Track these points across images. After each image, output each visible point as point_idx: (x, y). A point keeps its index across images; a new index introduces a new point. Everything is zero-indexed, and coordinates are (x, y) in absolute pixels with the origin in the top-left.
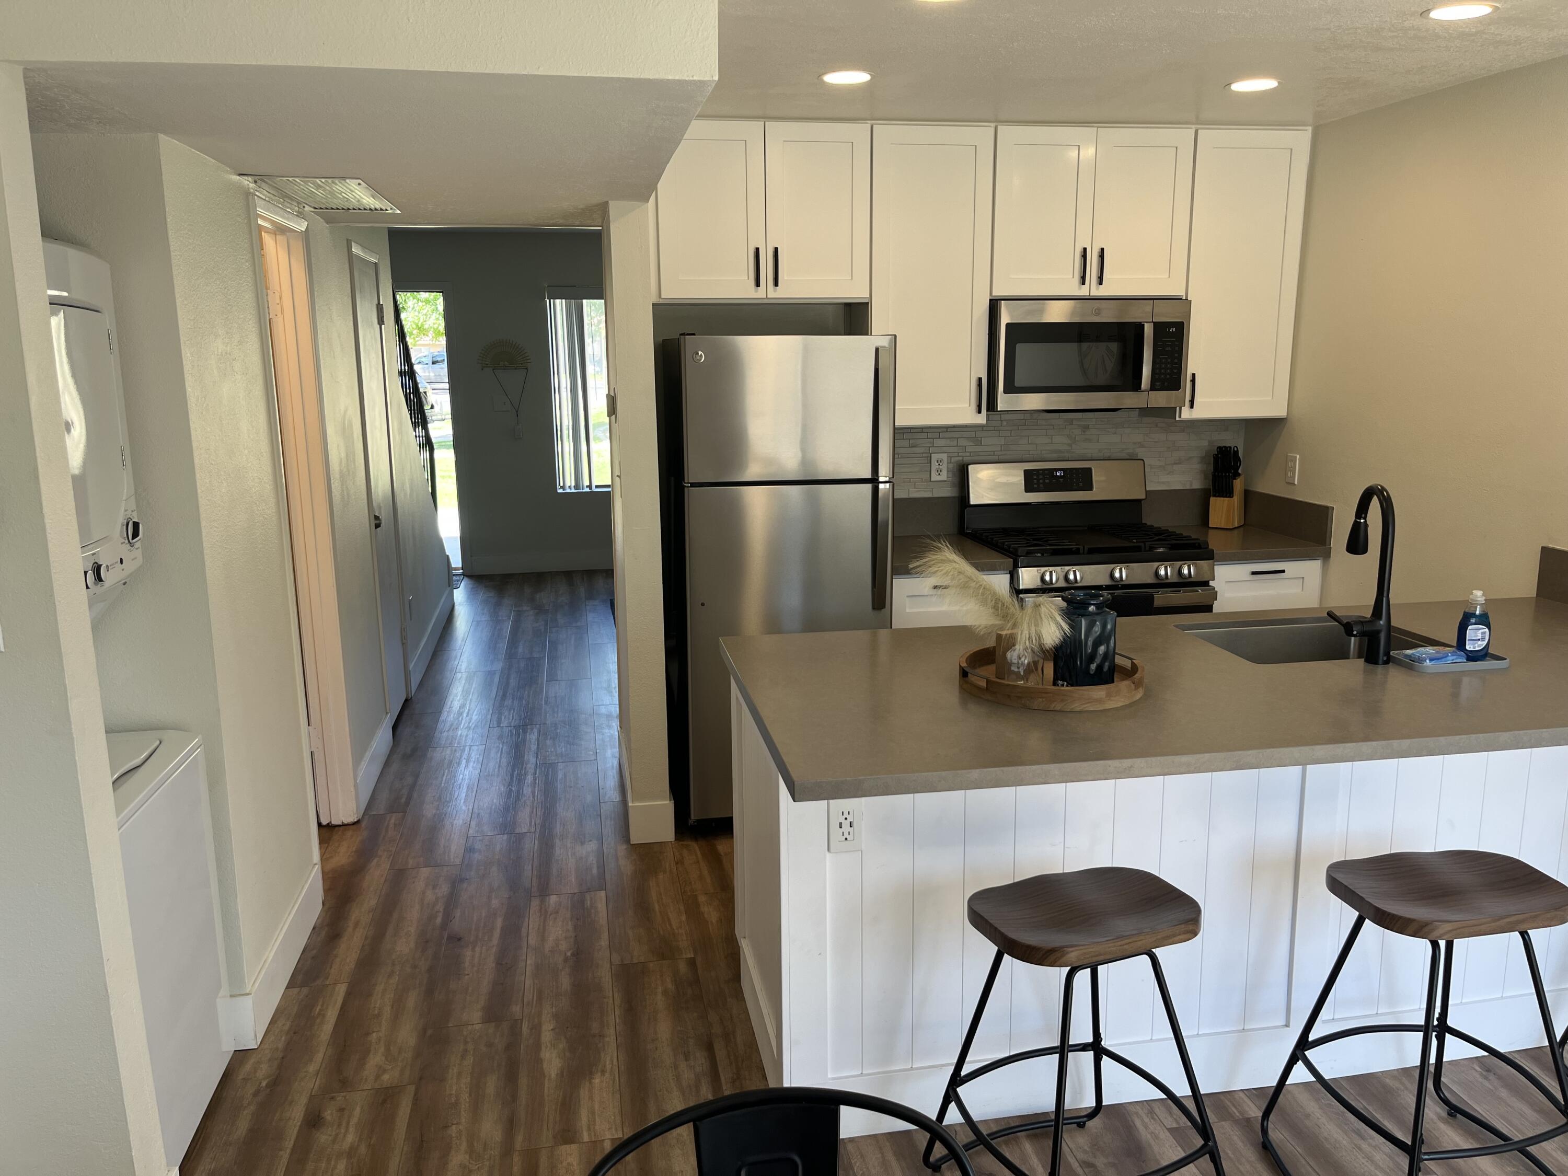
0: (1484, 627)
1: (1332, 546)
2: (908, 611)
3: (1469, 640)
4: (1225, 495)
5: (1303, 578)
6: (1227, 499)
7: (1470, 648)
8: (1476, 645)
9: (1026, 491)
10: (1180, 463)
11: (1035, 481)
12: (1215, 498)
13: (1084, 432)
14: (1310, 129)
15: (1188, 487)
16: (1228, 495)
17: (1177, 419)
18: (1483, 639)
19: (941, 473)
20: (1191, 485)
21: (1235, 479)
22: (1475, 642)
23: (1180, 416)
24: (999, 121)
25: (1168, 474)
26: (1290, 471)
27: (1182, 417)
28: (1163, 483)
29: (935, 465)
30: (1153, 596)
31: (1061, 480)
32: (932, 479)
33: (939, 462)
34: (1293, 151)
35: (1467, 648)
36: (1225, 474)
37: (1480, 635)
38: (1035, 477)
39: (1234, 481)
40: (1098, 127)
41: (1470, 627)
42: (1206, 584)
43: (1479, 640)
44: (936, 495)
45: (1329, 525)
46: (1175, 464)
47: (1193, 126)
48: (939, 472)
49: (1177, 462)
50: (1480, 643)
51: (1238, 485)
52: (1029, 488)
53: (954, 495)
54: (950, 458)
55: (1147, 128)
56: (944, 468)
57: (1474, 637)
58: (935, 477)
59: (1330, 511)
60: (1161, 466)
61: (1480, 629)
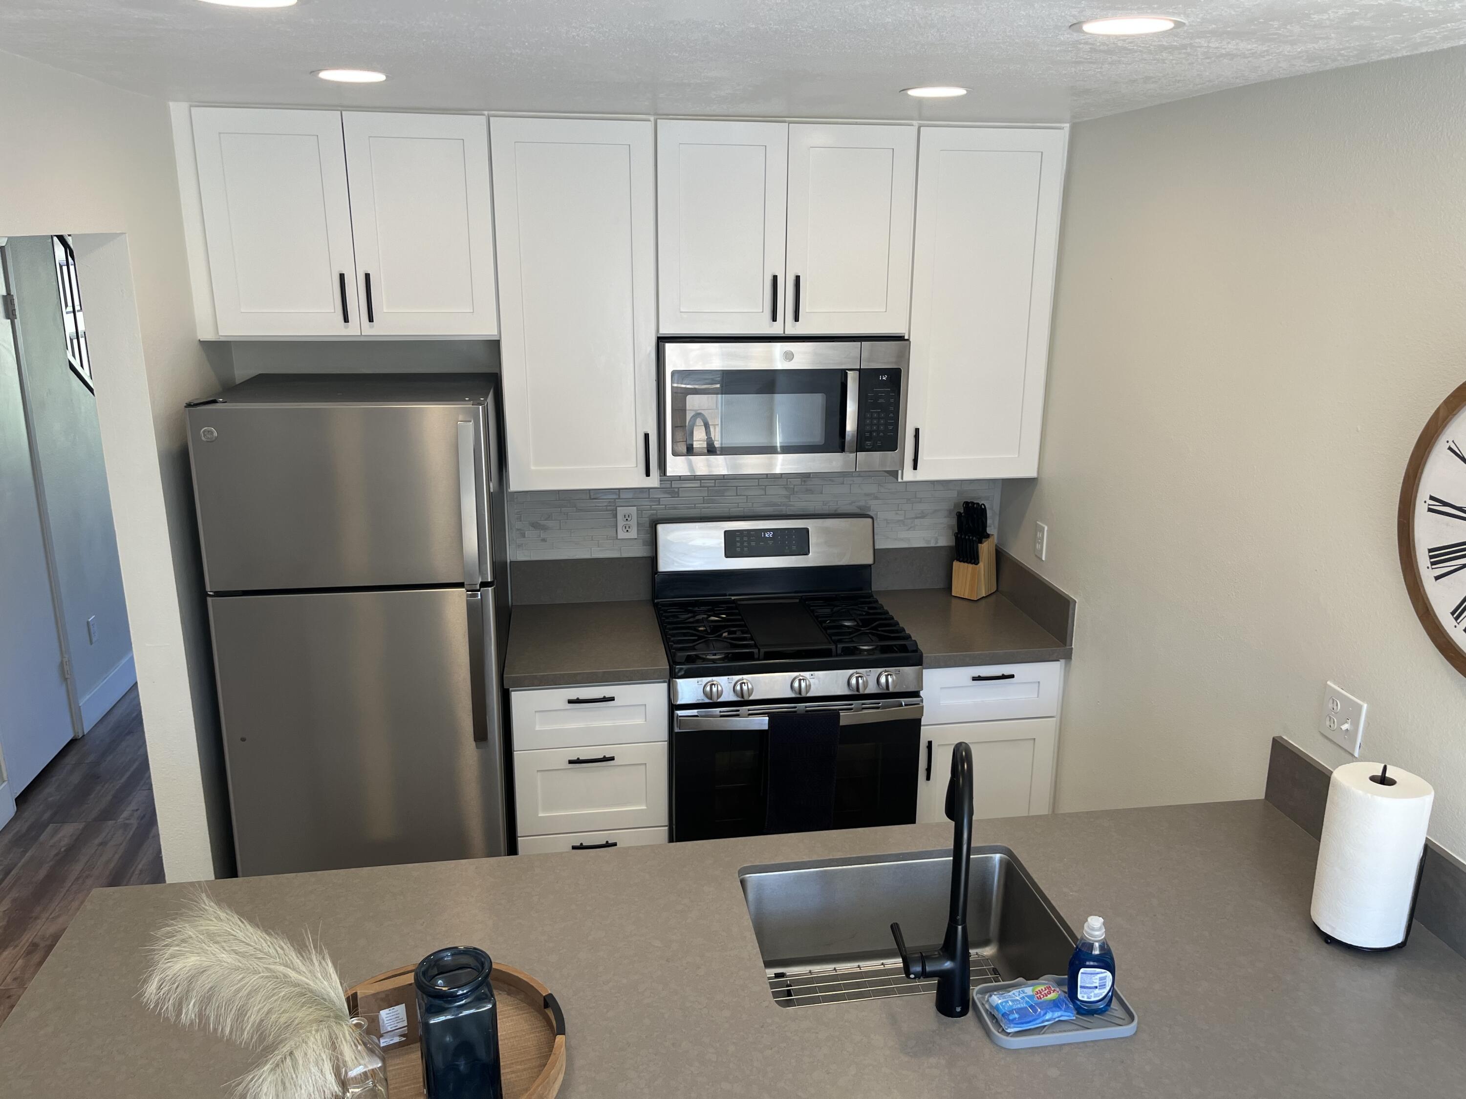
0: (1103, 971)
1: (1073, 647)
2: (537, 728)
3: (1081, 987)
4: (969, 560)
5: (1039, 682)
6: (970, 566)
7: (1083, 997)
8: (1092, 994)
9: (727, 556)
10: (923, 517)
11: (738, 544)
12: (958, 563)
13: (804, 481)
14: (1067, 125)
15: (932, 544)
16: (973, 561)
17: (900, 480)
18: (1102, 986)
19: (629, 530)
20: (937, 543)
21: (981, 543)
22: (1091, 990)
23: (902, 478)
24: (660, 115)
25: (908, 530)
26: (1039, 544)
27: (904, 479)
28: (902, 540)
29: (621, 522)
30: (839, 713)
31: (771, 542)
32: (619, 537)
33: (627, 517)
34: (1043, 153)
35: (1080, 996)
36: (969, 536)
37: (1098, 981)
38: (738, 539)
39: (980, 545)
40: (790, 123)
41: (1082, 970)
42: (916, 694)
43: (1096, 987)
44: (625, 555)
45: (1070, 621)
46: (917, 518)
47: (915, 122)
48: (627, 529)
49: (920, 515)
50: (1097, 991)
51: (985, 549)
52: (730, 552)
53: (645, 555)
54: (640, 512)
55: (856, 124)
56: (633, 522)
57: (1090, 983)
58: (622, 534)
59: (1071, 606)
60: (899, 521)
61: (1098, 974)
